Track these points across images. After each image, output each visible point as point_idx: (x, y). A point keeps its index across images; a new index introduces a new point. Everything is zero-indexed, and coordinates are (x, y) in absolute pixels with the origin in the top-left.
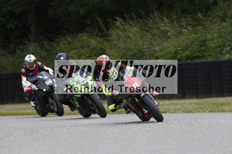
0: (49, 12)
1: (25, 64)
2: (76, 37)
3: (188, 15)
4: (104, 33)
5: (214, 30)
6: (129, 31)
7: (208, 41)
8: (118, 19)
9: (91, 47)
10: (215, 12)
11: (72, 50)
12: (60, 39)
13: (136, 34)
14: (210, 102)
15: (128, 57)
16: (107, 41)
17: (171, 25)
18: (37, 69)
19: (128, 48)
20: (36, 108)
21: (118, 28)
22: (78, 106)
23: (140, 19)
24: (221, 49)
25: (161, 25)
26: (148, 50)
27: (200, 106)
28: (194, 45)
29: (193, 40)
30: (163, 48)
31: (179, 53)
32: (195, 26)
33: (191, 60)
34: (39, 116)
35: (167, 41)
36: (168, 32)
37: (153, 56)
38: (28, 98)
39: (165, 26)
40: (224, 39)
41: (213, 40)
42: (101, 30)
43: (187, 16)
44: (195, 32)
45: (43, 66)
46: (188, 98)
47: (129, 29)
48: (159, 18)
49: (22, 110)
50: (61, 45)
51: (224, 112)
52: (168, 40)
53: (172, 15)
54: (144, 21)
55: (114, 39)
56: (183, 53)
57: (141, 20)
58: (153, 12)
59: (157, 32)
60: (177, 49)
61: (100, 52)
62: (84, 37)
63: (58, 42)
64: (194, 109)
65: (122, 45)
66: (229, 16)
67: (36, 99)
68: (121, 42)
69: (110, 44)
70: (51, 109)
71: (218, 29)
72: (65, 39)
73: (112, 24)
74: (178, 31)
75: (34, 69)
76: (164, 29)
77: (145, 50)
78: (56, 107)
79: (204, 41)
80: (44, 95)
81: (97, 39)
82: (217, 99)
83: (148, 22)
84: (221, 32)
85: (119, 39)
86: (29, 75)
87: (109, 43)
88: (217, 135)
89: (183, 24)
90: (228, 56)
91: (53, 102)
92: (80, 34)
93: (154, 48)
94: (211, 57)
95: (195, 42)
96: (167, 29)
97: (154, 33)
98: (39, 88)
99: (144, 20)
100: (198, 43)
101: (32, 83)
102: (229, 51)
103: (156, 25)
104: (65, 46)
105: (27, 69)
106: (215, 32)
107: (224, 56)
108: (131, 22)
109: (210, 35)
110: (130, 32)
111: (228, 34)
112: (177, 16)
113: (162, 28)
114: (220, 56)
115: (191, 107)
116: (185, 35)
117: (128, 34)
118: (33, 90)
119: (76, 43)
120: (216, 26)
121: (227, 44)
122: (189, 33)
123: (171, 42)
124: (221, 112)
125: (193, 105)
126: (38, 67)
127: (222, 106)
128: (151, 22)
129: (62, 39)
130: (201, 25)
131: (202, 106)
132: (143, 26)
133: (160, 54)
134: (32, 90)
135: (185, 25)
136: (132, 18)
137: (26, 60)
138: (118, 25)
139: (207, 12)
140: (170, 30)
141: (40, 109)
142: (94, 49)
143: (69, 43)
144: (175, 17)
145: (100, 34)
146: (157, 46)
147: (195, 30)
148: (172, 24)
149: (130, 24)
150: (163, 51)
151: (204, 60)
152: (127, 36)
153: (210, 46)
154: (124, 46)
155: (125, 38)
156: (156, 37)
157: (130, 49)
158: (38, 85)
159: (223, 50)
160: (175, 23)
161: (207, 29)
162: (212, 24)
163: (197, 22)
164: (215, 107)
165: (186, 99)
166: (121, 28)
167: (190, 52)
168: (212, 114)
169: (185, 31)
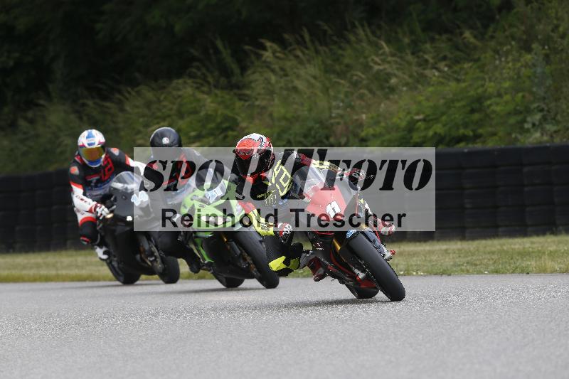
0: (99, 26)
1: (79, 154)
2: (164, 88)
3: (440, 34)
4: (234, 80)
5: (504, 71)
6: (295, 73)
7: (489, 98)
8: (268, 44)
9: (202, 113)
10: (506, 27)
11: (156, 121)
12: (127, 95)
13: (313, 81)
14: (493, 249)
15: (292, 138)
16: (240, 99)
17: (398, 60)
18: (109, 166)
19: (293, 117)
20: (109, 262)
21: (268, 67)
22: (208, 260)
23: (321, 45)
24: (519, 118)
25: (373, 60)
26: (342, 121)
27: (469, 258)
28: (453, 109)
29: (451, 96)
30: (378, 116)
31: (418, 129)
32: (457, 61)
33: (448, 145)
34: (118, 283)
35: (388, 99)
36: (389, 75)
37: (356, 135)
38: (88, 240)
39: (384, 61)
40: (527, 95)
41: (500, 95)
42: (226, 73)
43: (437, 37)
44: (455, 76)
45: (125, 159)
46: (438, 240)
47: (295, 70)
48: (370, 42)
49: (31, 268)
50: (128, 108)
51: (528, 273)
52: (391, 97)
53: (400, 36)
54: (331, 50)
55: (259, 94)
56: (427, 129)
57: (325, 48)
58: (354, 26)
59: (363, 76)
60: (412, 118)
61: (225, 125)
62: (185, 89)
63: (120, 100)
64: (455, 265)
65: (278, 109)
66: (540, 37)
67: (108, 240)
68: (276, 101)
69: (249, 105)
70: (146, 265)
71: (514, 70)
72: (138, 93)
73: (253, 57)
74: (415, 74)
75: (101, 166)
76: (381, 71)
77: (332, 121)
78: (159, 260)
79: (480, 99)
80: (128, 231)
81: (216, 95)
82: (511, 241)
83: (340, 52)
84: (519, 77)
85: (271, 93)
86: (91, 182)
87: (247, 104)
88: (509, 329)
89: (426, 57)
90: (538, 135)
91: (153, 249)
92: (176, 81)
93: (355, 117)
94: (496, 138)
95: (458, 101)
96: (389, 70)
97: (357, 80)
98: (116, 212)
99: (333, 47)
100: (463, 103)
101: (98, 202)
102: (541, 123)
103: (362, 60)
104: (136, 110)
105: (83, 167)
106: (506, 75)
107: (528, 135)
108: (299, 53)
109: (492, 84)
110: (298, 77)
111: (536, 80)
112: (413, 37)
113: (376, 67)
114: (519, 136)
115: (448, 262)
116: (432, 83)
117: (292, 82)
118: (101, 218)
119: (165, 103)
120: (508, 63)
121: (536, 105)
122: (441, 80)
123: (396, 102)
124: (519, 273)
125: (451, 255)
126: (113, 161)
127: (522, 258)
128: (349, 51)
129: (129, 93)
130: (471, 60)
131: (474, 258)
132: (329, 62)
133: (371, 131)
134: (98, 218)
135: (431, 61)
136: (302, 43)
137: (80, 143)
138: (268, 60)
139: (486, 27)
140: (396, 72)
141: (121, 266)
142: (209, 118)
143: (148, 104)
144: (406, 40)
145: (223, 81)
146: (364, 110)
147: (455, 72)
148: (401, 58)
149: (297, 57)
150: (377, 123)
151: (478, 146)
152: (290, 85)
153: (494, 112)
154: (283, 111)
155: (285, 93)
156: (361, 88)
157: (297, 119)
158: (113, 205)
159: (524, 121)
160: (407, 54)
161: (486, 69)
162: (497, 57)
163: (461, 51)
164: (506, 262)
165: (435, 243)
166: (276, 67)
167: (444, 125)
168: (498, 278)
169: (433, 74)
